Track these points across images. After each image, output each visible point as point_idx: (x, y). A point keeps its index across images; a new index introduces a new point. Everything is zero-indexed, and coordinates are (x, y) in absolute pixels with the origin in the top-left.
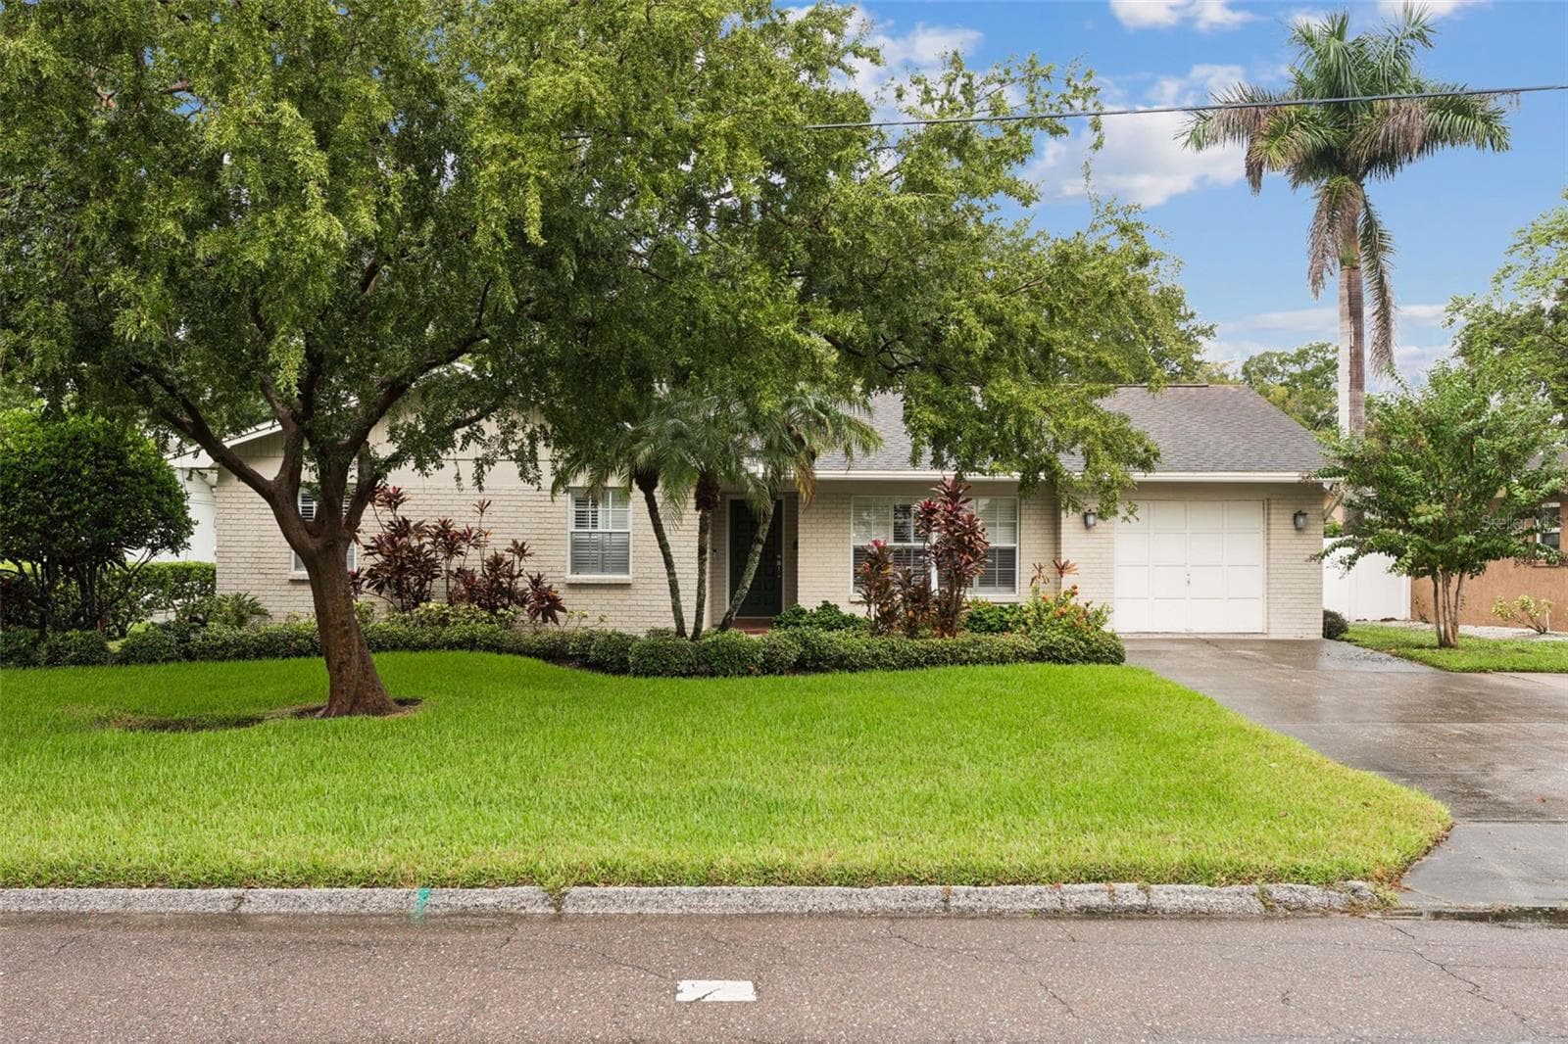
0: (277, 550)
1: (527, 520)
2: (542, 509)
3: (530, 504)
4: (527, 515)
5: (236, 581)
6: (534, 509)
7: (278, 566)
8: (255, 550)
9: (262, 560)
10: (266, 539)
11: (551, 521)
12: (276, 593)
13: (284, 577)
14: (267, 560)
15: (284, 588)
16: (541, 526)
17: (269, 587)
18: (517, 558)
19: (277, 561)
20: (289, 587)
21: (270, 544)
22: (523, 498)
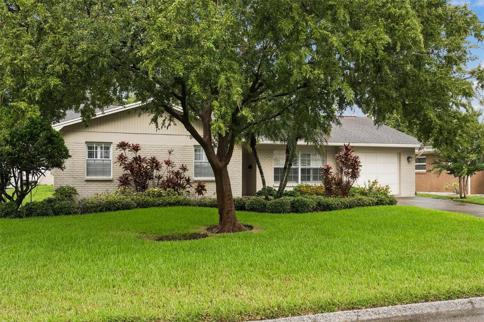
0: (80, 168)
1: (179, 157)
2: (185, 153)
3: (180, 151)
4: (179, 155)
5: (62, 181)
6: (181, 153)
7: (81, 174)
8: (70, 168)
9: (73, 172)
10: (76, 164)
11: (188, 157)
12: (79, 185)
13: (83, 179)
14: (75, 172)
15: (83, 183)
16: (184, 159)
17: (77, 183)
18: (183, 171)
19: (80, 172)
20: (85, 183)
21: (78, 166)
22: (178, 149)
